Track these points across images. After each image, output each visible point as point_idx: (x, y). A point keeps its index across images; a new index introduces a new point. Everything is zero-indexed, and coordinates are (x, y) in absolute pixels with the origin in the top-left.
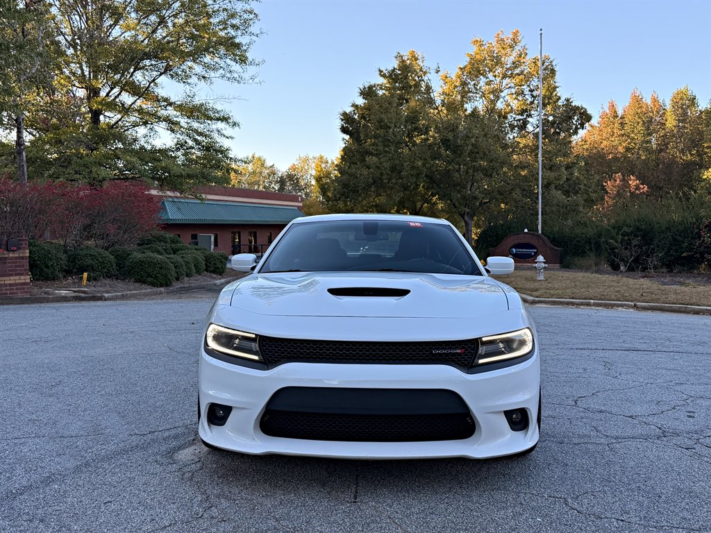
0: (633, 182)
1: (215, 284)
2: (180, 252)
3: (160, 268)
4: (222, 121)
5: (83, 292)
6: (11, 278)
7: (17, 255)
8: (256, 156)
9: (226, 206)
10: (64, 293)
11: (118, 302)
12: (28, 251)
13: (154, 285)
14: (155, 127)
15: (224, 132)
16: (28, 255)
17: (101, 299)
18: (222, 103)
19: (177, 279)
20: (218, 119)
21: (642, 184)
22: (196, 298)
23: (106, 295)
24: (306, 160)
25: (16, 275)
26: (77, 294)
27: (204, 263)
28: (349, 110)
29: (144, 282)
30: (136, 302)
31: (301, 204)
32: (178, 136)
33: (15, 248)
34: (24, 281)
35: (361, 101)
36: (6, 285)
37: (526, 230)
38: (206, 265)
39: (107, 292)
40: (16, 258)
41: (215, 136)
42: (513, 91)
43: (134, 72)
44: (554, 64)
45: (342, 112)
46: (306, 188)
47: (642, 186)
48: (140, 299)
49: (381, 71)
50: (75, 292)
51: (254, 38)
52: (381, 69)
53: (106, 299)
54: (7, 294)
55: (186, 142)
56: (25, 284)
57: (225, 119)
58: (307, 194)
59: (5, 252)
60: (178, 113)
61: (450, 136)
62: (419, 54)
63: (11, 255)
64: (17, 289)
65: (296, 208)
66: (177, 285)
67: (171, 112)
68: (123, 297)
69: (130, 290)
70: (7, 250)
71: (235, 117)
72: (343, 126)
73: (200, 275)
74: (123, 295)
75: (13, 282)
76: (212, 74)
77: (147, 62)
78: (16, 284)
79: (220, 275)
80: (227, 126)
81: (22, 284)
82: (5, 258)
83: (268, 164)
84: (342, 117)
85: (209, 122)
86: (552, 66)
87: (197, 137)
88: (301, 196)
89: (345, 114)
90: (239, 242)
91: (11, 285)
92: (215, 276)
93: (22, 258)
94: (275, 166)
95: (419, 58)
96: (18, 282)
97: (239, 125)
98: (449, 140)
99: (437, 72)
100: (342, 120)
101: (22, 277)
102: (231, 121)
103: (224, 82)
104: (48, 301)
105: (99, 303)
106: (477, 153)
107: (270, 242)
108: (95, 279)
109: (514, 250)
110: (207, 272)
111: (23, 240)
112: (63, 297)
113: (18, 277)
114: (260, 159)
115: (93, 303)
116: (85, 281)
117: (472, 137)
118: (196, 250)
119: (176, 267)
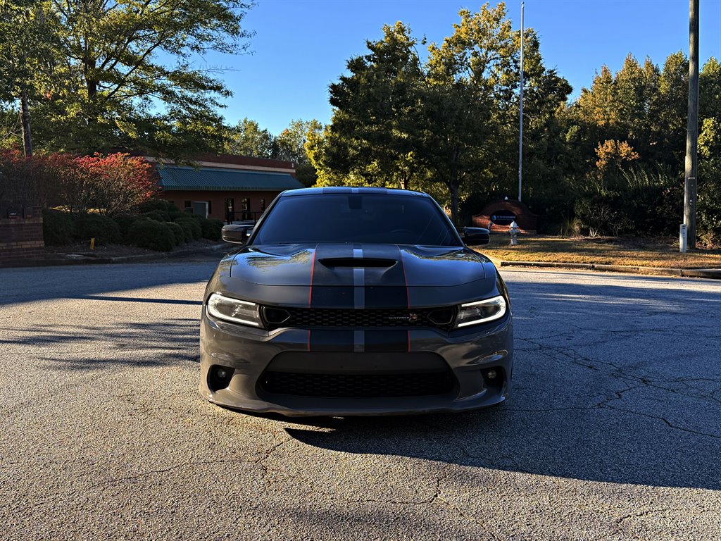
0: (625, 148)
1: (212, 250)
2: (178, 219)
3: (162, 234)
4: (215, 90)
5: (92, 256)
6: (28, 243)
7: (32, 222)
8: (248, 120)
9: (220, 173)
10: (74, 256)
11: (125, 265)
12: (41, 218)
13: (155, 249)
14: (149, 96)
15: (217, 101)
16: (42, 222)
17: (109, 263)
18: (215, 73)
19: (177, 245)
20: (211, 88)
21: (633, 151)
22: (195, 261)
23: (114, 259)
24: (299, 125)
25: (32, 240)
26: (86, 257)
27: (201, 229)
28: (338, 82)
29: (147, 247)
30: (140, 265)
31: (294, 171)
32: (173, 105)
33: (30, 216)
34: (38, 246)
35: (349, 74)
36: (23, 249)
37: (506, 198)
38: (203, 232)
39: (114, 256)
40: (31, 225)
41: (209, 104)
42: (499, 62)
43: (128, 42)
44: (537, 36)
45: (331, 84)
46: (299, 153)
47: (633, 153)
48: (144, 262)
49: (369, 43)
50: (85, 255)
51: (246, 10)
52: (370, 41)
53: (114, 262)
54: (24, 257)
55: (180, 111)
56: (40, 248)
57: (218, 89)
58: (300, 160)
59: (22, 219)
60: (172, 83)
61: (435, 108)
62: (406, 25)
63: (26, 222)
64: (33, 253)
65: (289, 175)
66: (177, 250)
67: (165, 81)
68: (129, 261)
69: (135, 254)
70: (23, 217)
71: (228, 86)
72: (332, 98)
73: (197, 240)
74: (128, 258)
75: (29, 246)
76: (205, 45)
77: (141, 33)
78: (32, 249)
79: (216, 241)
80: (220, 96)
81: (37, 248)
82: (22, 225)
83: (261, 128)
84: (331, 90)
85: (202, 91)
86: (535, 38)
87: (190, 106)
88: (294, 162)
89: (333, 87)
90: (233, 209)
91: (27, 249)
92: (211, 242)
93: (37, 224)
94: (268, 130)
95: (406, 29)
96: (33, 246)
97: (231, 95)
98: (434, 112)
99: (424, 43)
100: (331, 92)
101: (37, 242)
102: (224, 90)
103: (217, 53)
104: (61, 264)
105: (108, 265)
106: (461, 124)
107: (264, 209)
108: (101, 245)
109: (495, 216)
110: (204, 238)
111: (38, 208)
112: (75, 260)
113: (34, 242)
114: (252, 124)
115: (102, 266)
116: (93, 246)
117: (456, 110)
118: (193, 217)
119: (175, 233)
